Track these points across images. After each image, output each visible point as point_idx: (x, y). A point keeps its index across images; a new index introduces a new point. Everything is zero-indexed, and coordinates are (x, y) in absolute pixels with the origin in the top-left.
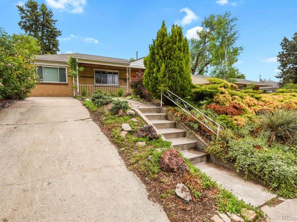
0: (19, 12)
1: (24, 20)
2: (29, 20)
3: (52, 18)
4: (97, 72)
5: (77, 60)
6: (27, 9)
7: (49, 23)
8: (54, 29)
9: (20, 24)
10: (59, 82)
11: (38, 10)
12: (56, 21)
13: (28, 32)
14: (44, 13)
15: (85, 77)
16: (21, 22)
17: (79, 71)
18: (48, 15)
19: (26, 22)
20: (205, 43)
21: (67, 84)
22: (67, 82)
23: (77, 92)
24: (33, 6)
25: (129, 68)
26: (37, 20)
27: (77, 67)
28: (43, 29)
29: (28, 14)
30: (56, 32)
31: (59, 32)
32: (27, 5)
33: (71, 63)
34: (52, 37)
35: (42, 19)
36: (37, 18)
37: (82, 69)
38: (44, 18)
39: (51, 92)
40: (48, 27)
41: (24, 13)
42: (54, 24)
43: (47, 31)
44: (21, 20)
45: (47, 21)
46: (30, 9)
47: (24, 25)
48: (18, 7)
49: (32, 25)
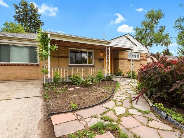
0: (15, 8)
1: (18, 14)
2: (21, 14)
3: (38, 13)
4: (71, 51)
5: (49, 36)
6: (20, 6)
7: (35, 17)
8: (38, 21)
9: (15, 17)
10: (28, 63)
11: (28, 8)
12: (40, 15)
13: (20, 23)
14: (32, 9)
15: (58, 57)
16: (15, 15)
17: (51, 51)
18: (35, 11)
19: (19, 16)
20: (147, 30)
21: (38, 65)
22: (38, 63)
23: (47, 77)
24: (25, 5)
25: (108, 47)
26: (27, 14)
27: (49, 45)
28: (31, 21)
29: (21, 10)
30: (40, 23)
31: (42, 23)
32: (20, 4)
33: (41, 39)
34: (37, 27)
35: (30, 14)
36: (27, 13)
37: (55, 47)
38: (32, 13)
39: (18, 75)
40: (34, 19)
41: (18, 9)
42: (39, 17)
43: (34, 22)
44: (16, 14)
45: (34, 15)
46: (22, 7)
47: (17, 18)
48: (14, 5)
49: (23, 18)
